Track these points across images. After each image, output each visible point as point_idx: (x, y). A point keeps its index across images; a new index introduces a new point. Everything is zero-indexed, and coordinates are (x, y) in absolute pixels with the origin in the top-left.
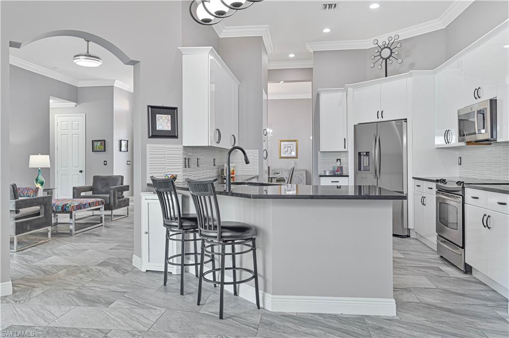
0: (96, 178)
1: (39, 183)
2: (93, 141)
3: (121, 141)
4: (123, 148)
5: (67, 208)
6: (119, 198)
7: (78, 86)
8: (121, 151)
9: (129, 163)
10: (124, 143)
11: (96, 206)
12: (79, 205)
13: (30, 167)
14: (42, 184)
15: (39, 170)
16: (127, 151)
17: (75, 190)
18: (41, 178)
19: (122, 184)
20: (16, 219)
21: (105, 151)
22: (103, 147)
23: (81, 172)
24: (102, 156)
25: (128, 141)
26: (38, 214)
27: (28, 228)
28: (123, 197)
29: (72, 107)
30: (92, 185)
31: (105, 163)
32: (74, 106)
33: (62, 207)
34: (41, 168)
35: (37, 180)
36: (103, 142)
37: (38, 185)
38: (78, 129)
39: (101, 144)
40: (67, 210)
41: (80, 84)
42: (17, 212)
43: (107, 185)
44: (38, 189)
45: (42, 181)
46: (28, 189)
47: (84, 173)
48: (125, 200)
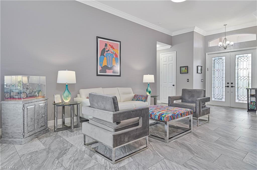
0: (184, 91)
1: (148, 92)
2: (180, 67)
3: (198, 67)
4: (199, 72)
5: (162, 118)
6: (202, 107)
7: (172, 36)
8: (198, 73)
9: (202, 81)
10: (199, 68)
11: (186, 115)
12: (172, 116)
13: (143, 82)
14: (150, 92)
15: (148, 84)
16: (202, 73)
17: (170, 99)
18: (149, 89)
19: (204, 96)
20: (116, 130)
21: (188, 73)
22: (186, 71)
23: (174, 85)
24: (185, 76)
25: (202, 67)
26: (138, 124)
27: (126, 139)
28: (205, 106)
29: (169, 49)
30: (181, 95)
31: (188, 81)
32: (170, 47)
33: (159, 116)
34: (149, 83)
35: (147, 90)
36: (187, 67)
37: (148, 94)
38: (172, 61)
39: (186, 68)
40: (163, 120)
41: (173, 34)
42: (118, 123)
43: (192, 96)
44: (147, 96)
45: (150, 91)
46: (142, 96)
47: (175, 86)
48: (207, 109)
